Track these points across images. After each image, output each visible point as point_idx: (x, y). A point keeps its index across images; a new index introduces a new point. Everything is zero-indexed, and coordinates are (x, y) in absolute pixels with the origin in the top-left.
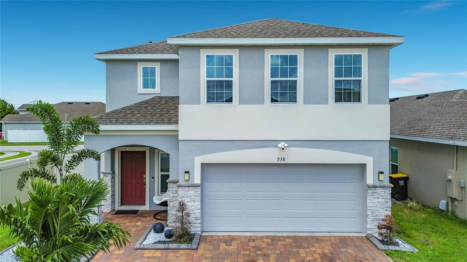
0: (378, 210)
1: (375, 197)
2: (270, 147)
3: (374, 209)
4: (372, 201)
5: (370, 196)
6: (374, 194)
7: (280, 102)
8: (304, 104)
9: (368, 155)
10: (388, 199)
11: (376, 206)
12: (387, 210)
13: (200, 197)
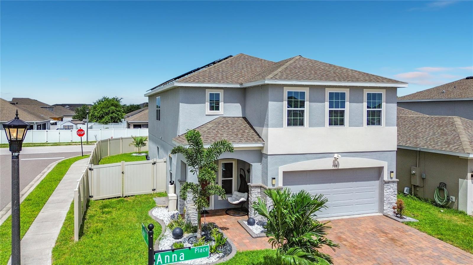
0: (390, 197)
2: (328, 158)
4: (387, 191)
6: (388, 187)
7: (334, 125)
8: (349, 127)
9: (384, 161)
10: (395, 189)
11: (389, 194)
12: (395, 196)
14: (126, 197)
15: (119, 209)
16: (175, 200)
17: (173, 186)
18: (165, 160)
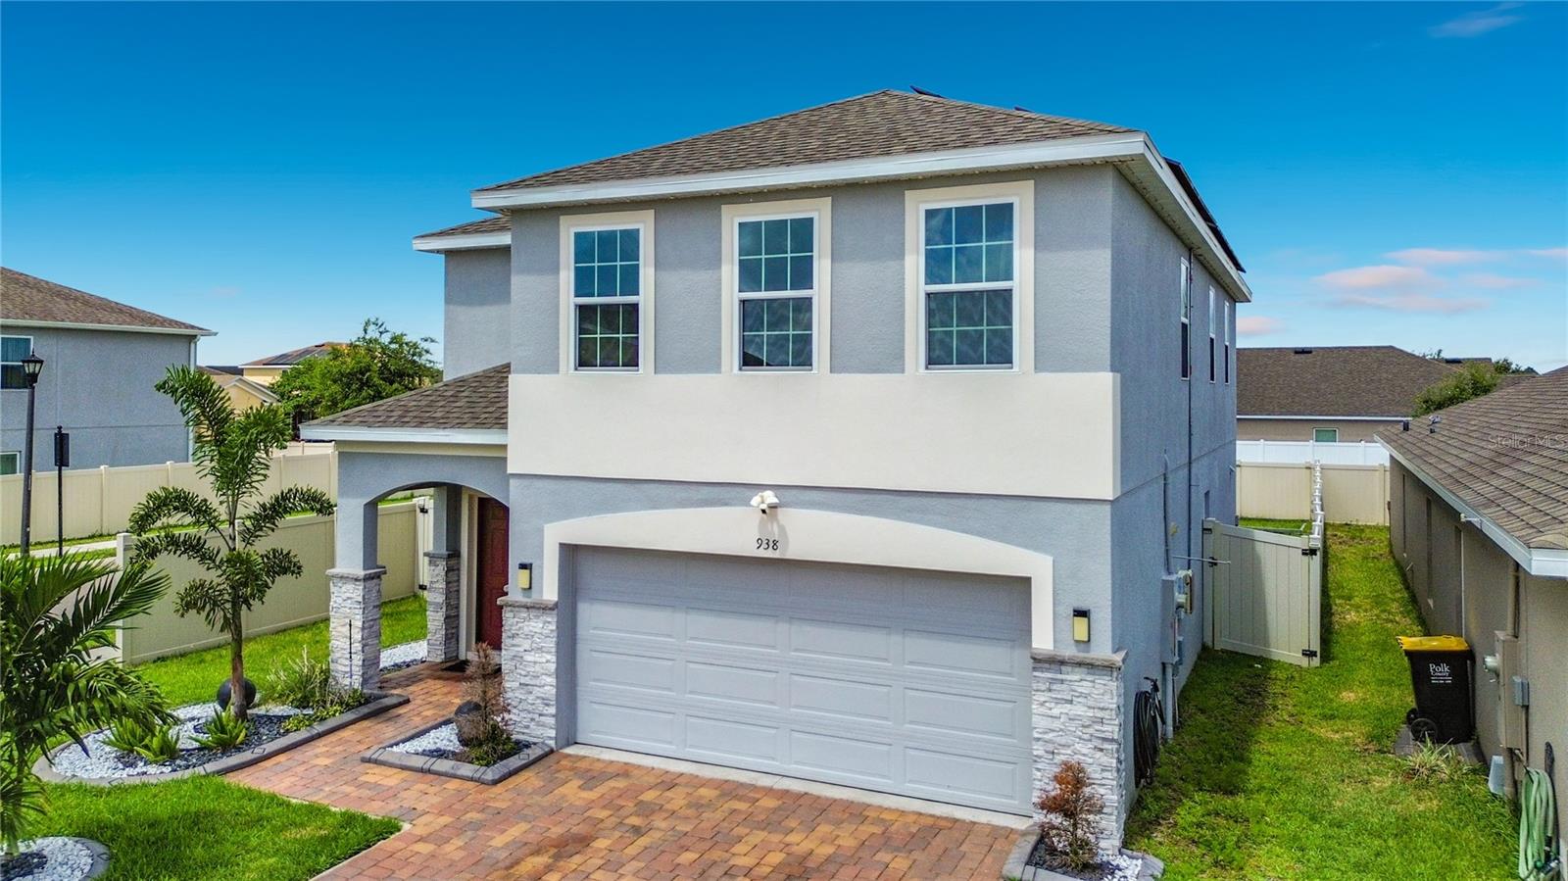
0: (1069, 746)
1: (1059, 696)
2: (735, 505)
3: (1058, 740)
4: (1050, 709)
5: (1043, 691)
6: (1054, 687)
7: (768, 365)
8: (831, 372)
9: (1037, 548)
10: (1106, 709)
11: (1061, 730)
12: (1101, 750)
13: (554, 639)
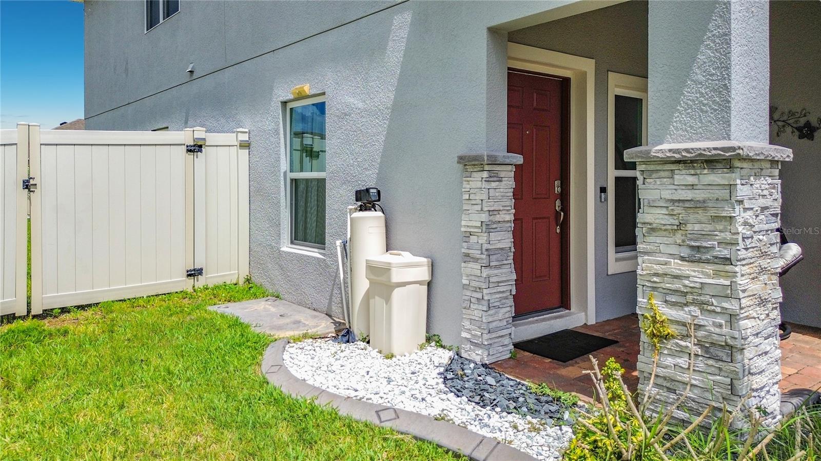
14: (47, 314)
15: (31, 384)
16: (420, 283)
17: (375, 216)
18: (245, 137)
